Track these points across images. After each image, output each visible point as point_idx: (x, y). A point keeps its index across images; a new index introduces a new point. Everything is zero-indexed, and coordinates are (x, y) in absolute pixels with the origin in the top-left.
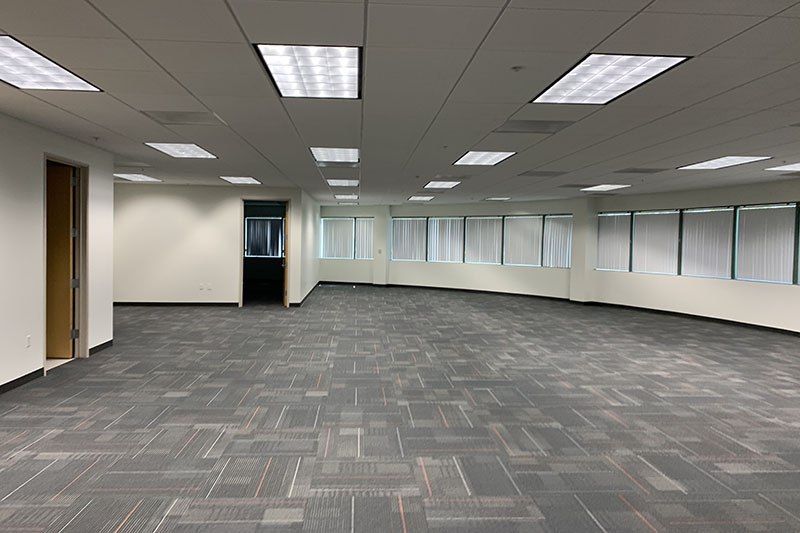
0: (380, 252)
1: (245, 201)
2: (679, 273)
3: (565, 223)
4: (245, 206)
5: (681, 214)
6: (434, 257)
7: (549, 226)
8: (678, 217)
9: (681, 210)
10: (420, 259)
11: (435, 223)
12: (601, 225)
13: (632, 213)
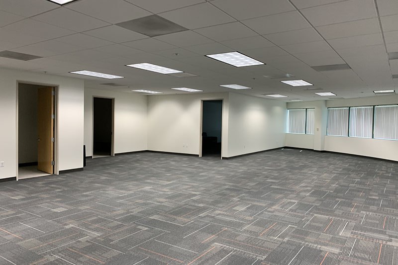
0: (318, 130)
1: (204, 101)
6: (353, 134)
10: (345, 135)
11: (354, 111)
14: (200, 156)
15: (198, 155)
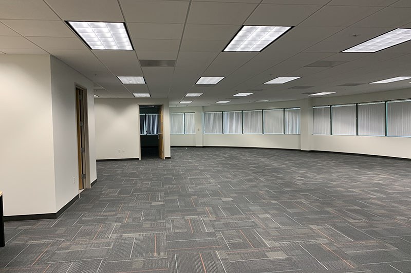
0: (199, 130)
1: (140, 106)
2: (357, 135)
3: (296, 112)
4: (140, 109)
5: (357, 106)
6: (227, 131)
7: (287, 114)
8: (355, 108)
9: (357, 104)
10: (220, 132)
11: (226, 114)
12: (315, 113)
13: (331, 106)
14: (140, 159)
15: (138, 159)
